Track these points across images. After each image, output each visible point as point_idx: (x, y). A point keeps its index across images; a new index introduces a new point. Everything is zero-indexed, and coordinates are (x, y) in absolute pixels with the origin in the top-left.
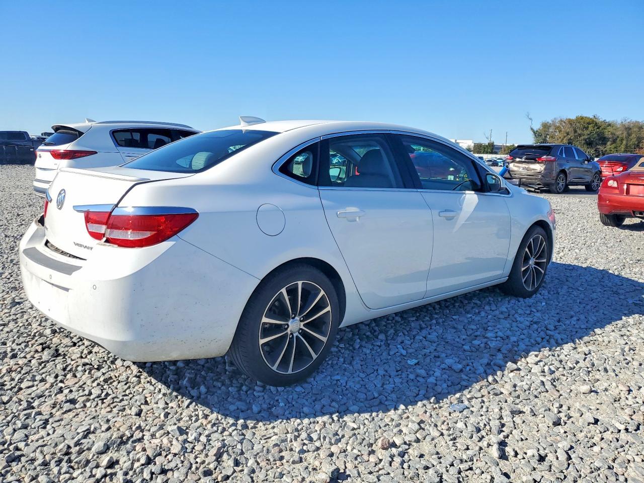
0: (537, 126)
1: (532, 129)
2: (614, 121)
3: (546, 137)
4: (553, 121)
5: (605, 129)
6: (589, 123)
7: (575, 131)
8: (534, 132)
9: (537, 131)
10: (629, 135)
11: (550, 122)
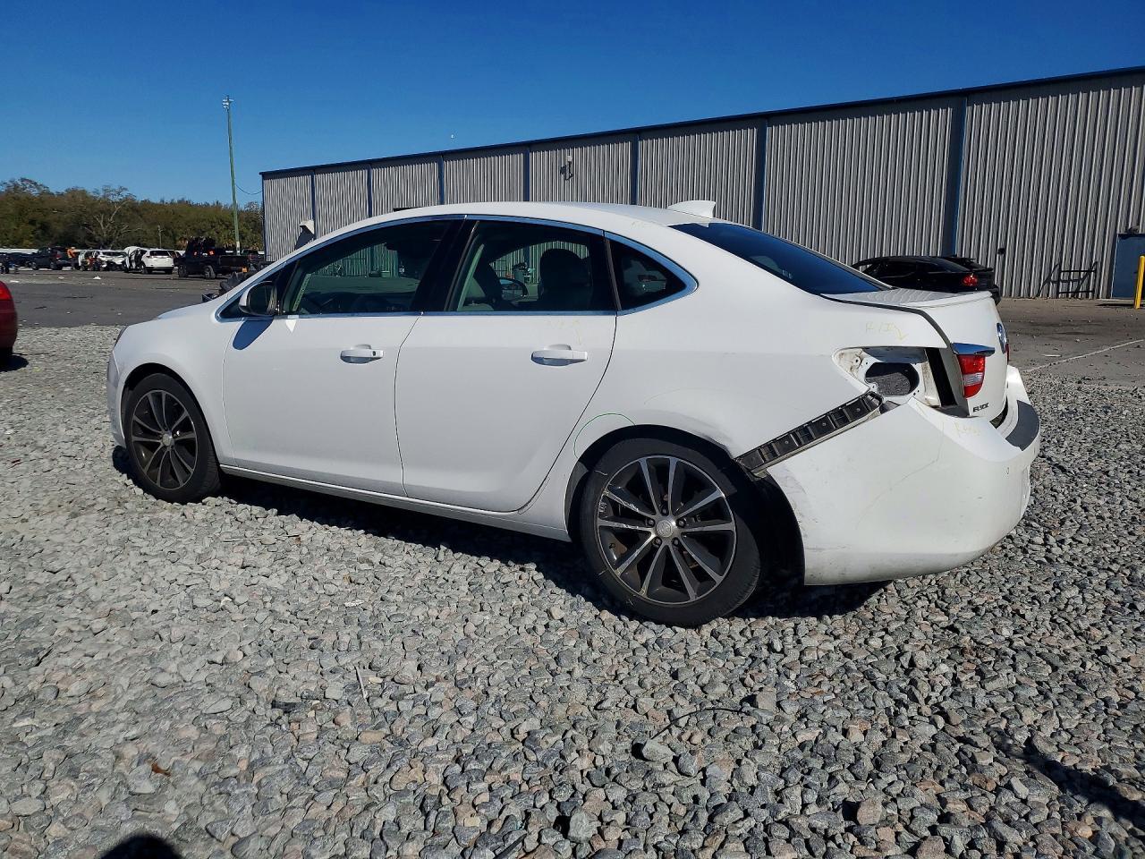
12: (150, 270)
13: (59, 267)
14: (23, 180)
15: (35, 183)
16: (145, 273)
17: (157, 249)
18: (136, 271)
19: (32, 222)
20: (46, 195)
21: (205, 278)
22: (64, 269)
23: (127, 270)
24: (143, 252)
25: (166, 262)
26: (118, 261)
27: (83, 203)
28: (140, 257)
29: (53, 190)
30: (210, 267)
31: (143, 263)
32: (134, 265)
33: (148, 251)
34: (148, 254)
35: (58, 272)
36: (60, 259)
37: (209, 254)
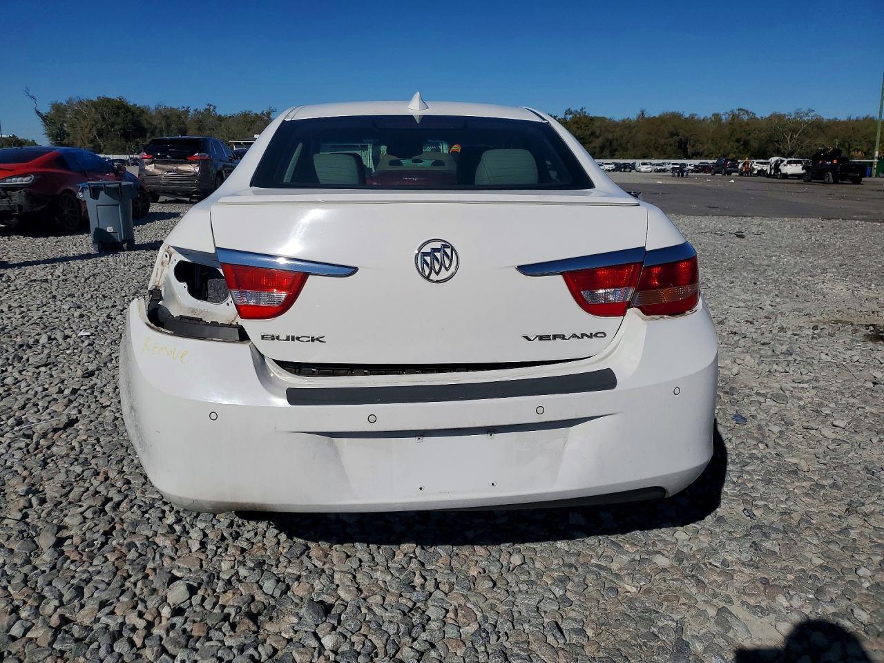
0: (46, 109)
1: (38, 112)
2: (145, 106)
3: (62, 125)
4: (68, 103)
5: (140, 116)
6: (118, 108)
7: (104, 119)
8: (42, 118)
9: (47, 116)
10: (169, 125)
11: (65, 103)
12: (786, 176)
13: (729, 173)
14: (739, 110)
15: (747, 112)
16: (780, 179)
17: (794, 159)
18: (774, 176)
19: (738, 141)
20: (753, 119)
21: (824, 183)
22: (733, 174)
23: (769, 176)
24: (782, 161)
25: (797, 169)
26: (766, 168)
27: (778, 124)
28: (779, 165)
29: (758, 116)
30: (830, 173)
31: (780, 170)
32: (773, 172)
33: (786, 160)
34: (785, 163)
35: (729, 177)
36: (729, 167)
37: (832, 162)
